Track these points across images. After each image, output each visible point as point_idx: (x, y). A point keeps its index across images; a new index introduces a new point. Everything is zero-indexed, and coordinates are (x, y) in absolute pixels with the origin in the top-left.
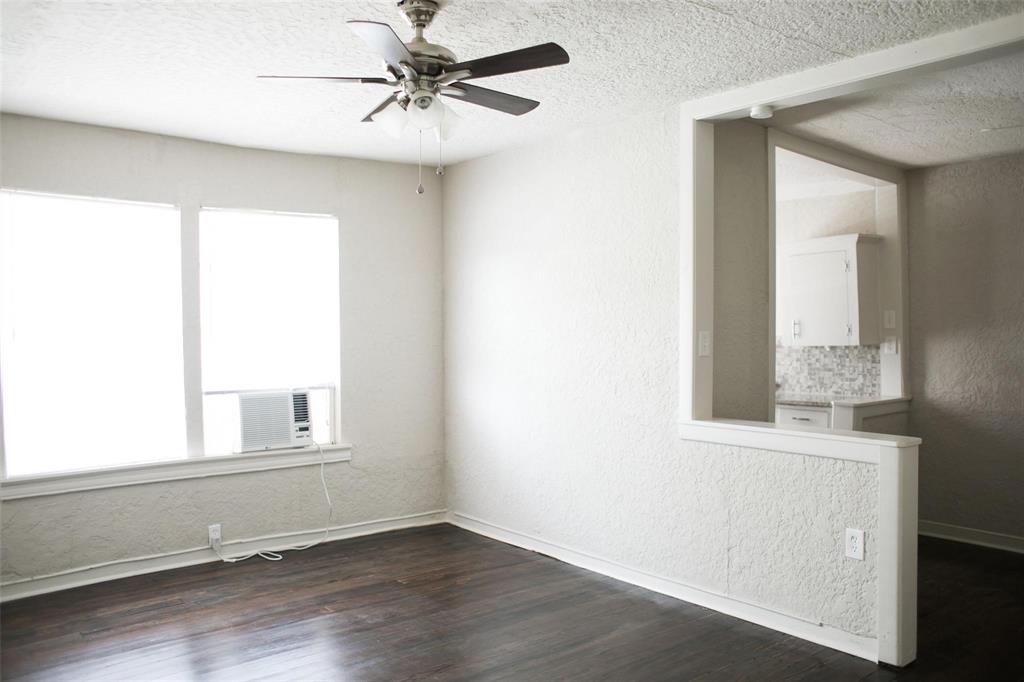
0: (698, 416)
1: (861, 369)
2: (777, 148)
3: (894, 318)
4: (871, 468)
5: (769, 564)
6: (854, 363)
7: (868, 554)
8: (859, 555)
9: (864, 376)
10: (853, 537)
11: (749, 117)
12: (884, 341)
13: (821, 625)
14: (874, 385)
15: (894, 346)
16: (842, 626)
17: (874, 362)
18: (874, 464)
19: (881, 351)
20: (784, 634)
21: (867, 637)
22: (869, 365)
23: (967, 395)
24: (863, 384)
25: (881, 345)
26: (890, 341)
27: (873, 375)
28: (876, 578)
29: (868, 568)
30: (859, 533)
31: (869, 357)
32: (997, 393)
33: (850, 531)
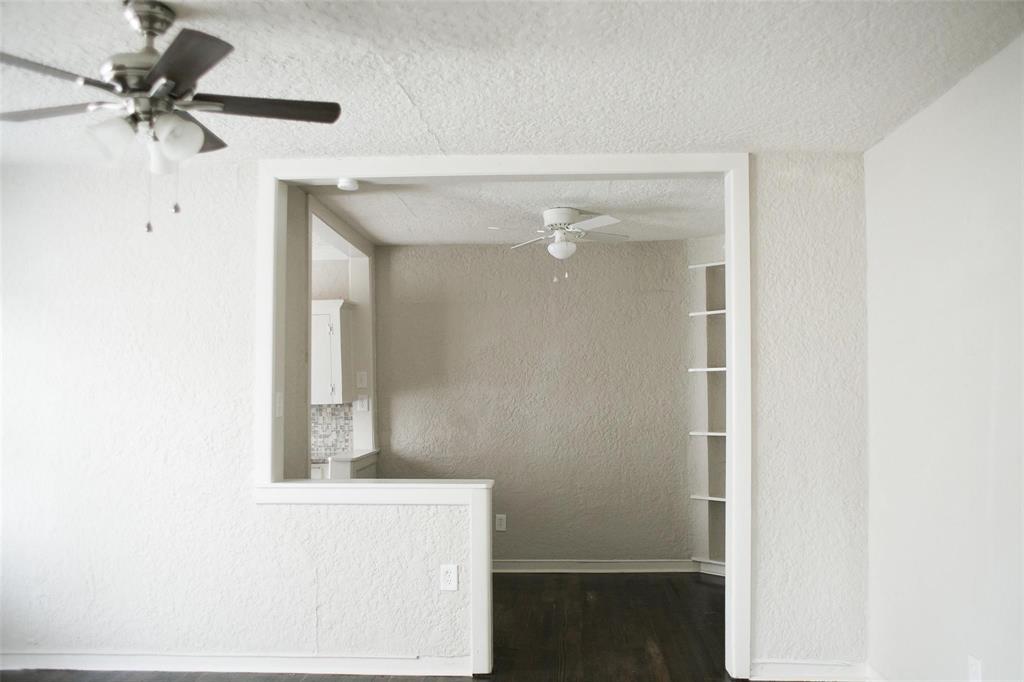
0: (276, 480)
1: (334, 426)
2: (314, 216)
3: (366, 378)
4: (463, 509)
5: (362, 614)
6: (328, 420)
7: (461, 584)
8: (453, 586)
9: (338, 432)
10: (447, 572)
11: (336, 186)
12: (357, 399)
13: (418, 657)
14: (347, 441)
15: (365, 402)
16: (438, 653)
17: (346, 419)
18: (465, 505)
19: (353, 408)
20: (383, 676)
21: (462, 656)
22: (342, 422)
23: (427, 445)
24: (336, 440)
25: (353, 404)
26: (362, 399)
27: (346, 431)
28: (468, 603)
29: (461, 597)
30: (453, 568)
31: (342, 414)
32: (451, 441)
33: (444, 567)
